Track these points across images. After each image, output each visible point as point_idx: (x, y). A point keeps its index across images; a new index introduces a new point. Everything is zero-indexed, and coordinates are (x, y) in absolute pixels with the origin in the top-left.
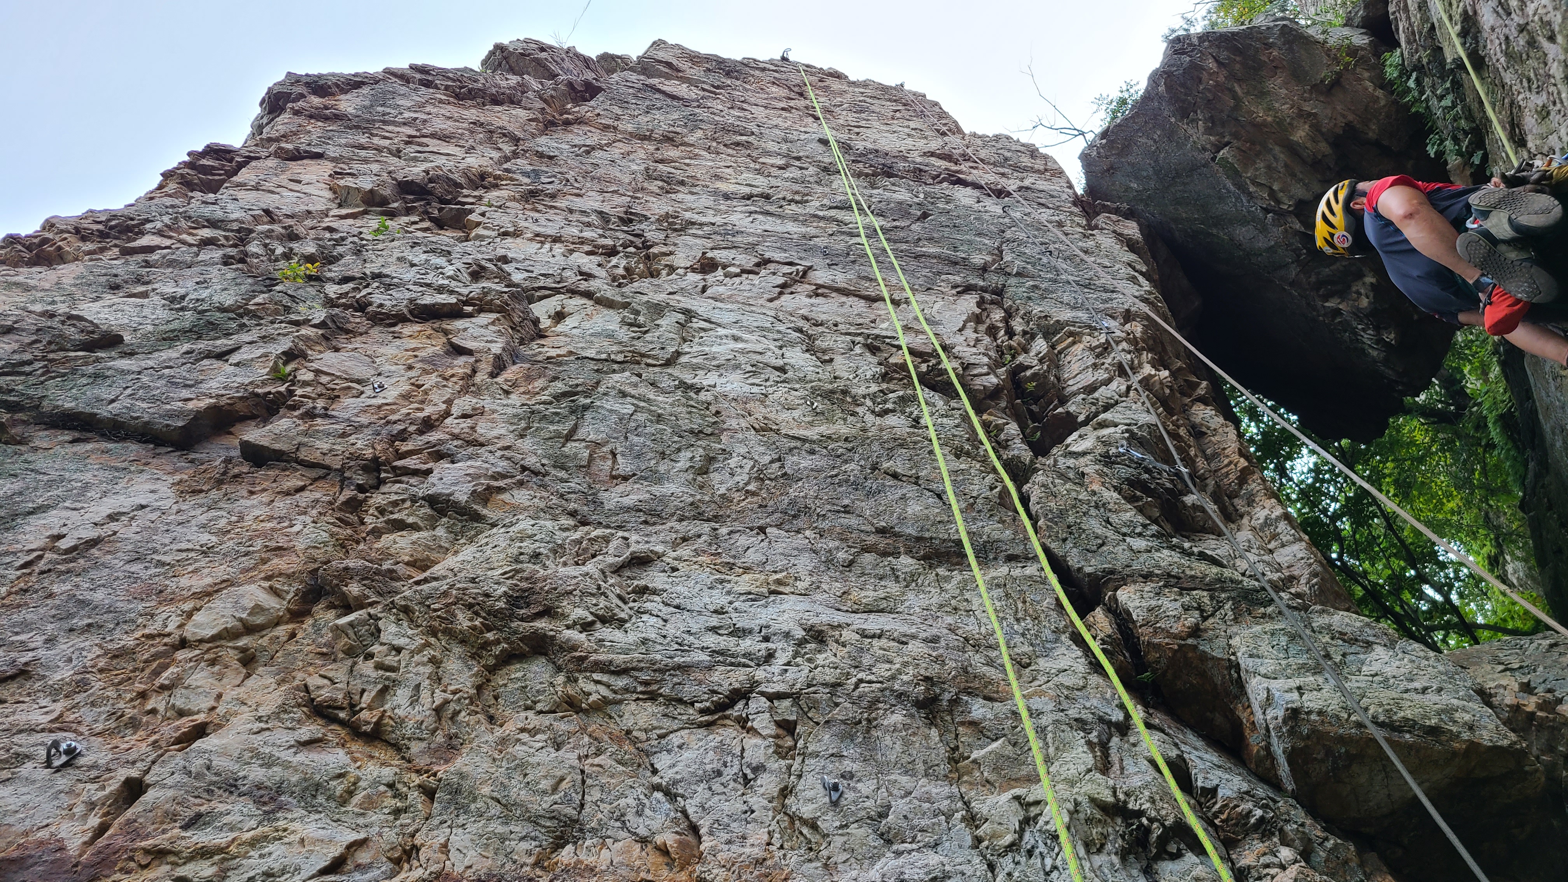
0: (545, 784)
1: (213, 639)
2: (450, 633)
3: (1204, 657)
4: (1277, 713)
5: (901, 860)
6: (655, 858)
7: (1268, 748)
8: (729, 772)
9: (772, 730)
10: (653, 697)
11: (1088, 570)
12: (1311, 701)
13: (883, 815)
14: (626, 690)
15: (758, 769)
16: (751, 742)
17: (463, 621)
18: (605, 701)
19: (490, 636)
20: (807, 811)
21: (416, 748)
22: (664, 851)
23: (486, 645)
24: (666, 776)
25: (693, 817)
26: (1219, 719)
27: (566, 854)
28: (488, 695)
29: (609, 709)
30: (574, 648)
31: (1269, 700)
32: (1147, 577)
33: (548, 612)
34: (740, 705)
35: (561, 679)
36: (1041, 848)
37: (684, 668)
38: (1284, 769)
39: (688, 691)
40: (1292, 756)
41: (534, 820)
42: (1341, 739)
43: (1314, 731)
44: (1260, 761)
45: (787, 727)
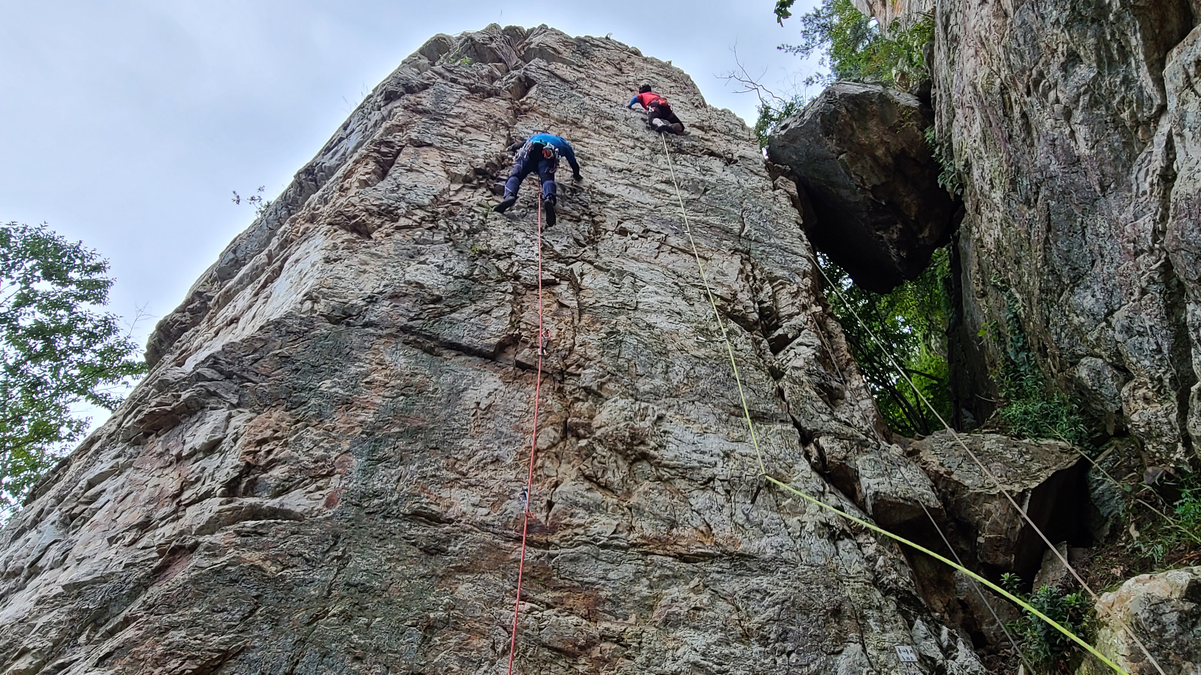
0: (663, 508)
1: (547, 449)
2: (616, 450)
3: (847, 467)
4: (870, 492)
5: (770, 539)
6: (700, 534)
7: (864, 499)
8: (715, 507)
9: (723, 493)
10: (684, 478)
11: (808, 428)
12: (882, 489)
13: (762, 524)
14: (675, 475)
15: (723, 506)
16: (719, 496)
17: (620, 447)
18: (669, 478)
19: (629, 452)
20: (741, 522)
21: (619, 492)
22: (702, 532)
23: (628, 455)
24: (696, 507)
25: (708, 522)
26: (848, 487)
27: (674, 530)
28: (632, 473)
29: (671, 481)
30: (656, 458)
31: (868, 487)
32: (829, 433)
33: (643, 443)
34: (712, 483)
35: (654, 469)
36: (807, 537)
37: (692, 468)
38: (869, 508)
39: (695, 477)
40: (873, 506)
41: (663, 520)
42: (889, 502)
43: (882, 499)
44: (861, 502)
45: (728, 492)
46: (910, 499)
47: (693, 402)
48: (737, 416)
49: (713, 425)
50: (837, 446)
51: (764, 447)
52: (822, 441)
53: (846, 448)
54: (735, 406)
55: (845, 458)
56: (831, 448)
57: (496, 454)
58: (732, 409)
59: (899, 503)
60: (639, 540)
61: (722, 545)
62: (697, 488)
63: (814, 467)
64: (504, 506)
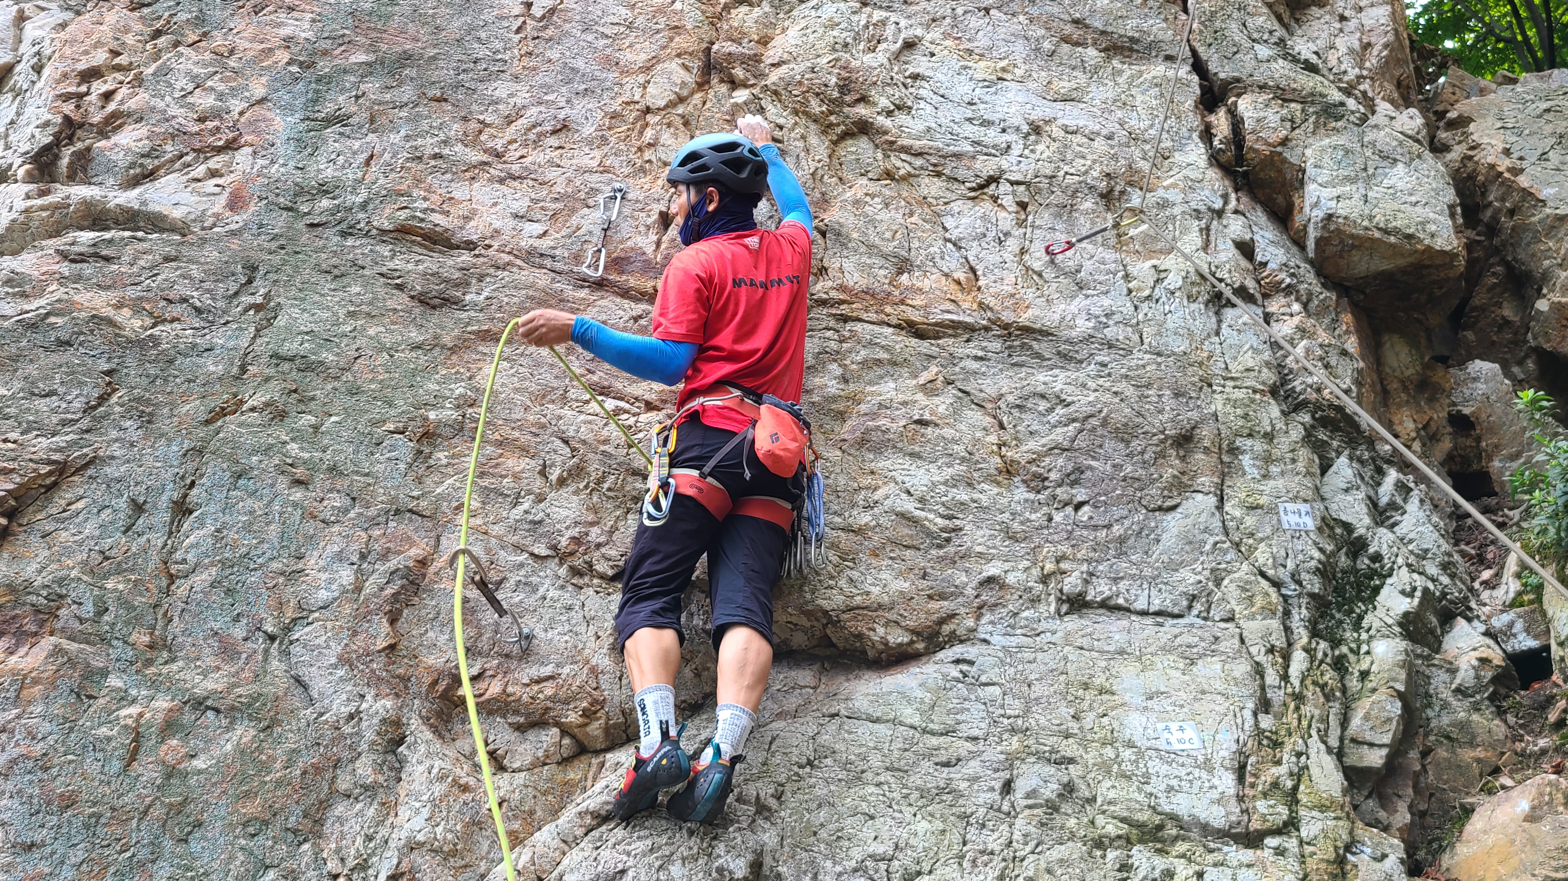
0: (888, 235)
1: (667, 106)
2: (807, 114)
3: (1284, 161)
4: (1318, 214)
5: (1088, 302)
6: (954, 287)
7: (1305, 226)
8: (991, 235)
9: (1014, 208)
10: (939, 175)
12: (1342, 209)
13: (1078, 271)
14: (922, 168)
15: (1007, 234)
16: (1002, 214)
17: (816, 107)
18: (910, 175)
19: (832, 118)
20: (1037, 266)
22: (959, 283)
23: (830, 126)
24: (954, 235)
25: (973, 263)
26: (1280, 199)
27: (904, 278)
28: (835, 162)
29: (911, 180)
30: (886, 133)
31: (1316, 205)
32: (1263, 87)
33: (863, 99)
34: (993, 186)
35: (880, 156)
36: (1164, 299)
37: (957, 156)
38: (1311, 244)
39: (961, 173)
40: (1318, 241)
41: (885, 257)
42: (1352, 236)
43: (1338, 229)
44: (1298, 231)
45: (1023, 206)
46: (1396, 231)
47: (987, 10)
48: (1077, 44)
49: (1019, 62)
50: (1273, 116)
51: (1119, 114)
52: (1246, 106)
53: (1292, 121)
54: (1076, 22)
55: (1284, 142)
56: (1258, 121)
57: (562, 115)
58: (1069, 29)
59: (1373, 240)
60: (834, 294)
61: (991, 309)
62: (964, 197)
63: (1215, 159)
64: (574, 221)
